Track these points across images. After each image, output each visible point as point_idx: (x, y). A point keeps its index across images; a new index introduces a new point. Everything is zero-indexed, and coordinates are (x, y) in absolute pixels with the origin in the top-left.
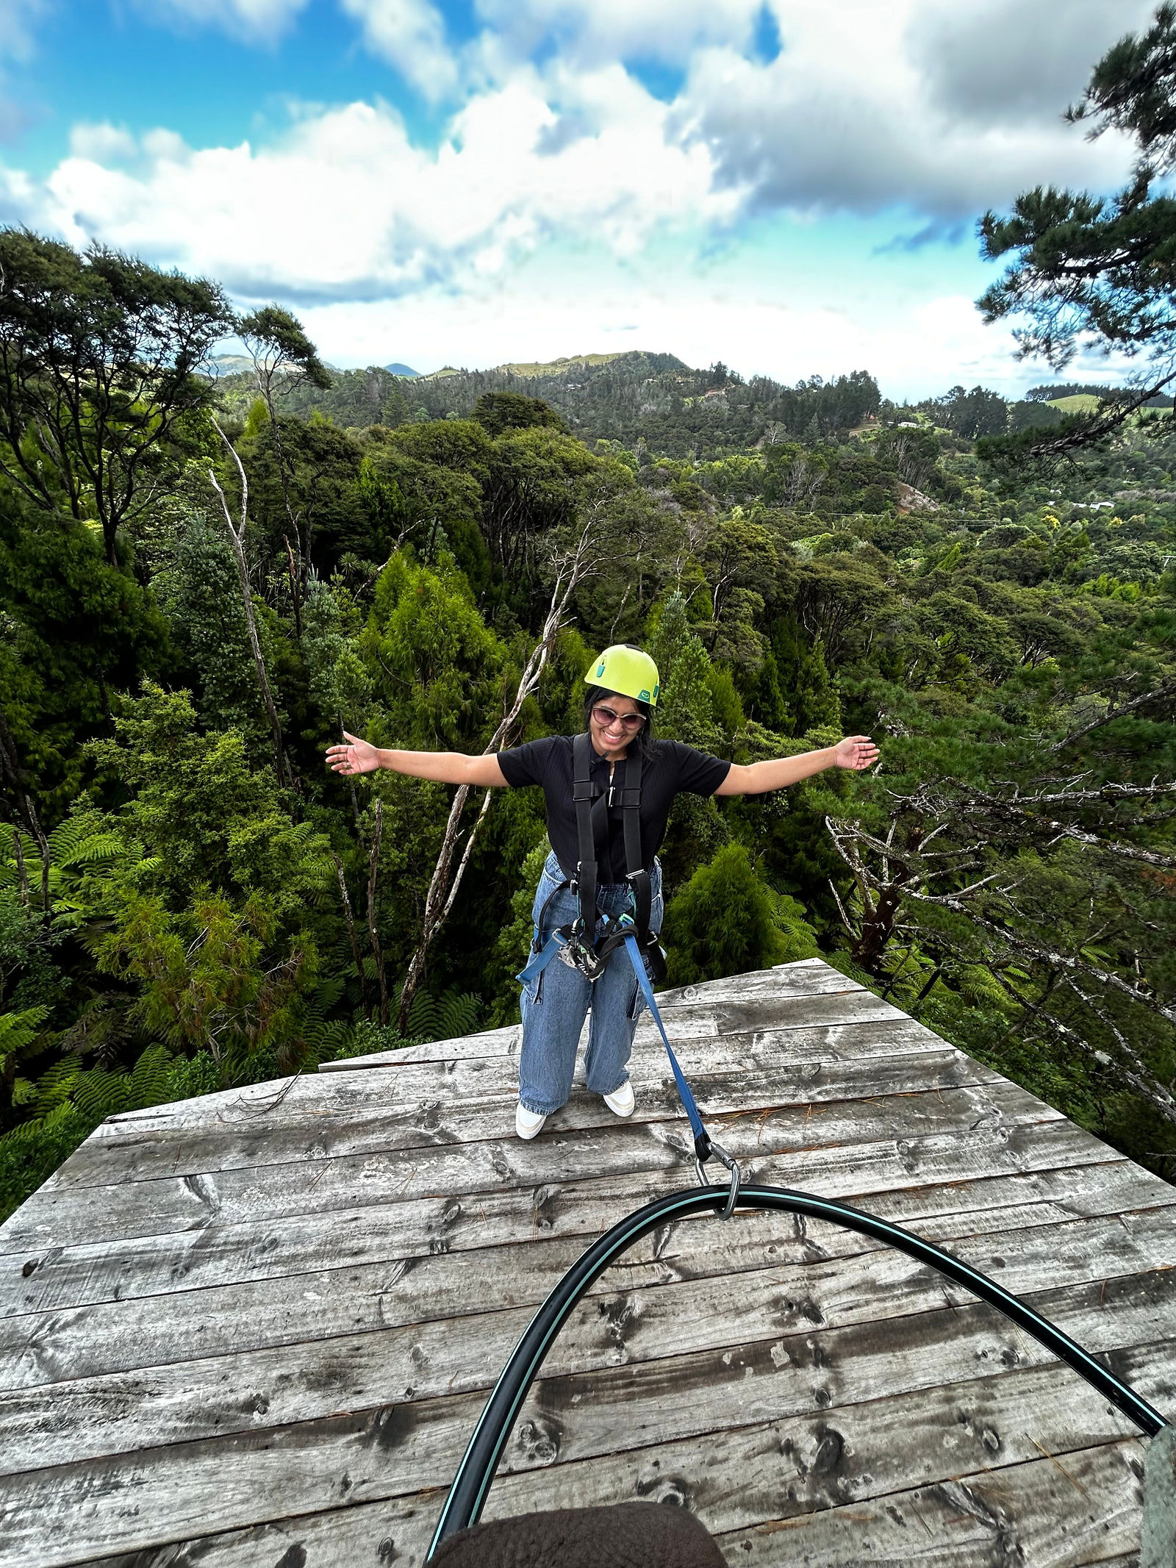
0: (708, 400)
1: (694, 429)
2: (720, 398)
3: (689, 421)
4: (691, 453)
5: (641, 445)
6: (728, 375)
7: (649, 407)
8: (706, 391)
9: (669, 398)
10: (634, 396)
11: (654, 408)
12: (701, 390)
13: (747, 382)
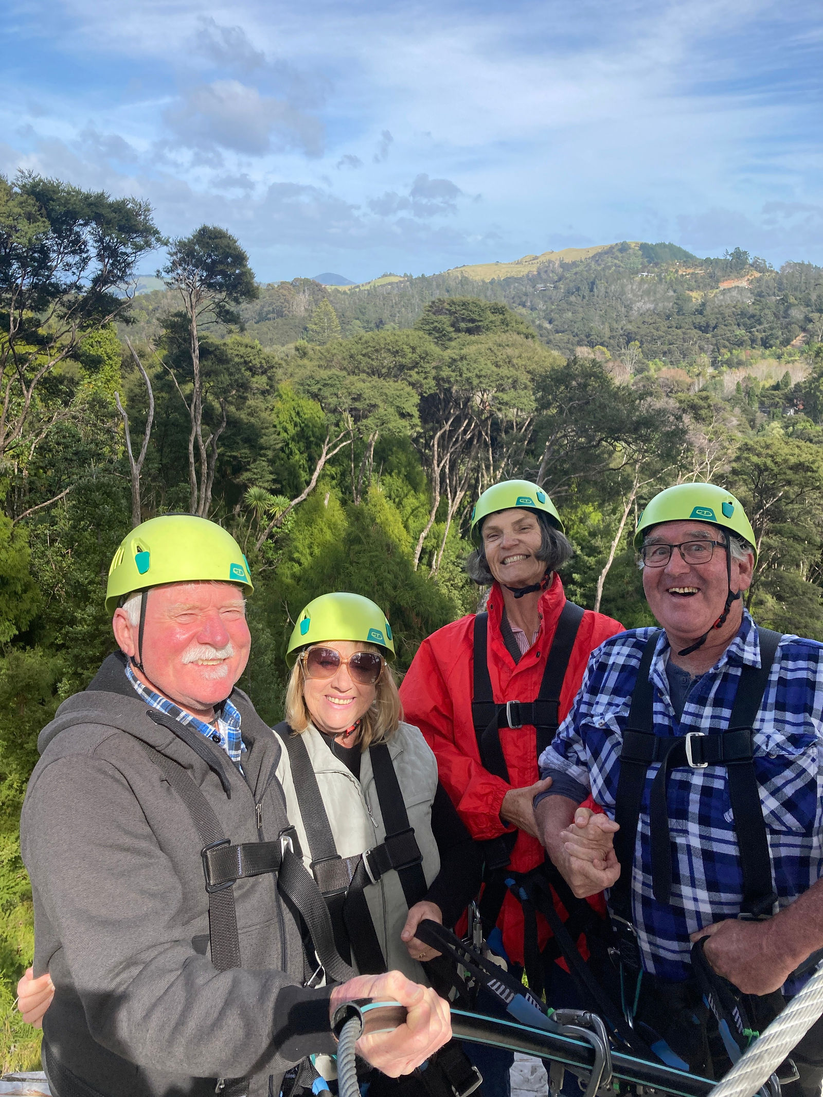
0: (724, 292)
1: (705, 329)
2: (740, 290)
3: (699, 319)
4: (705, 358)
5: (634, 350)
6: (750, 261)
7: (643, 305)
8: (717, 281)
9: (671, 293)
10: (623, 293)
11: (651, 306)
12: (713, 280)
13: (777, 268)
